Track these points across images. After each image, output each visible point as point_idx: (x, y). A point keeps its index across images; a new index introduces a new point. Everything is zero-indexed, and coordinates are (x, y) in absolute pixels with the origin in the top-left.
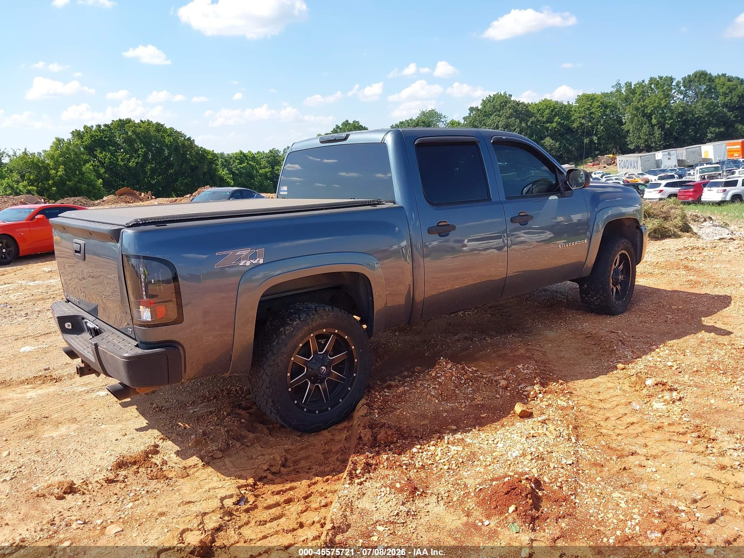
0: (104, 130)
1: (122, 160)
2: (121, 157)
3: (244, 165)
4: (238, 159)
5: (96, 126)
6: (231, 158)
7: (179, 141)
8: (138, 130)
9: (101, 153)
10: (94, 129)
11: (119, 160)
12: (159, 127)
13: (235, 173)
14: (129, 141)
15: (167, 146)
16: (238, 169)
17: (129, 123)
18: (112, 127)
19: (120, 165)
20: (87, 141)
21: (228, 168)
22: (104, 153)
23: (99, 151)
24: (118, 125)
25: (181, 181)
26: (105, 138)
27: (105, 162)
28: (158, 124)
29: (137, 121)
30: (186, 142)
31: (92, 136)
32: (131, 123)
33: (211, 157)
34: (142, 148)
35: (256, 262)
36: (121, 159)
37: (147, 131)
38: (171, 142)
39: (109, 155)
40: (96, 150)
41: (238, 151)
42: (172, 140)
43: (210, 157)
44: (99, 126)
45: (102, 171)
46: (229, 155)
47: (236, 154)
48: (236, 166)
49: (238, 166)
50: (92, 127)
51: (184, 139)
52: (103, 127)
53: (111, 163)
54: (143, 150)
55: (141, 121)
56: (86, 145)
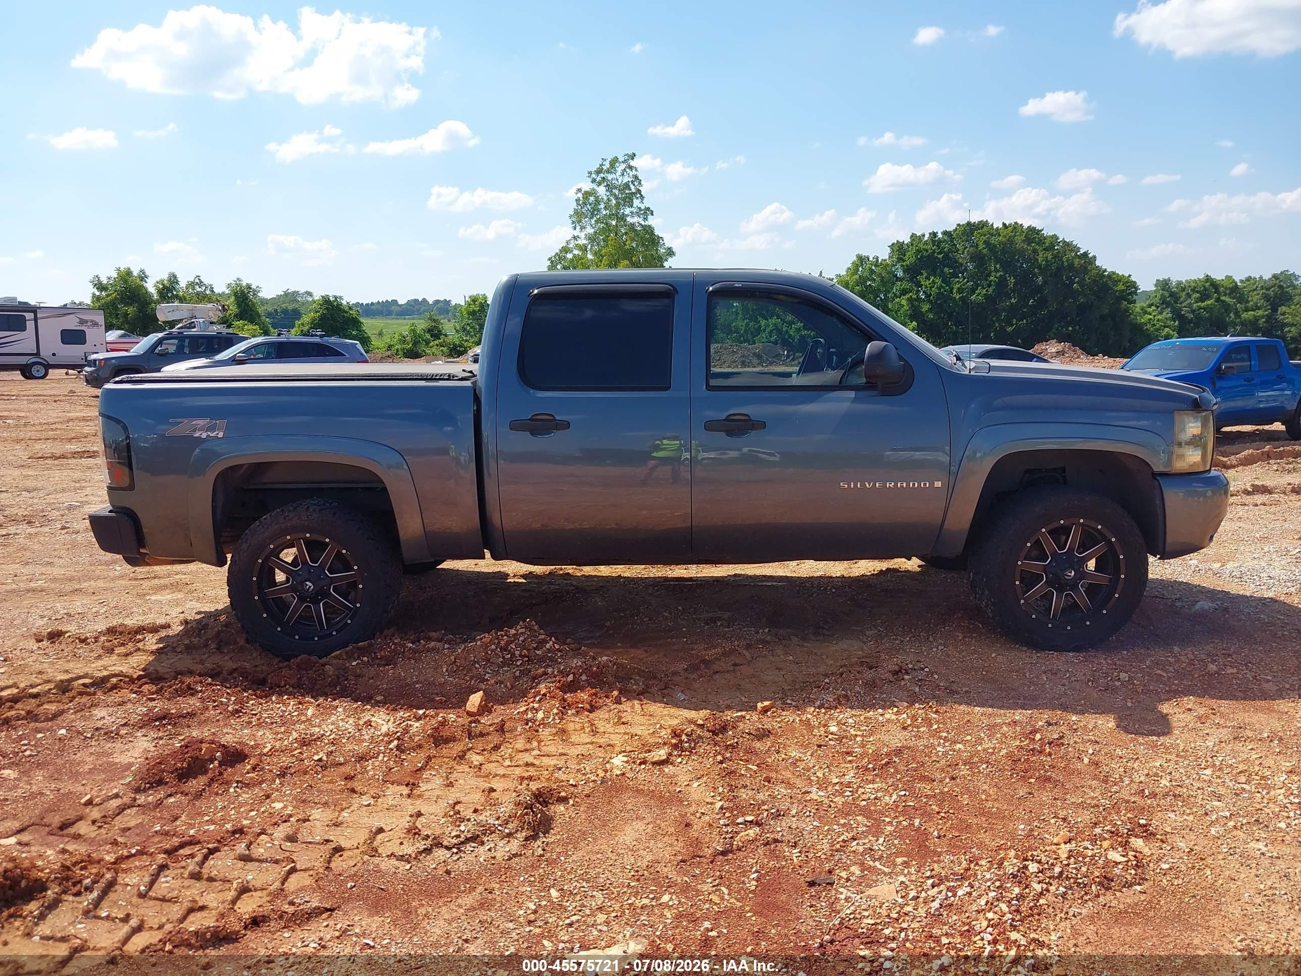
0: (940, 241)
1: (960, 291)
2: (958, 286)
3: (1209, 302)
4: (1198, 292)
5: (930, 234)
6: (1183, 289)
7: (1064, 259)
8: (993, 240)
9: (928, 278)
10: (926, 239)
11: (955, 291)
12: (1033, 235)
13: (1187, 318)
14: (978, 258)
15: (1039, 267)
16: (1193, 311)
17: (983, 227)
18: (955, 236)
19: (955, 298)
20: (910, 259)
21: (1173, 307)
22: (932, 278)
23: (925, 275)
24: (964, 233)
25: (1057, 329)
26: (939, 253)
27: (931, 294)
28: (1032, 230)
29: (998, 224)
30: (1076, 261)
31: (919, 251)
32: (985, 229)
33: (1123, 288)
34: (996, 271)
35: (213, 435)
36: (958, 289)
37: (1011, 241)
38: (1047, 261)
39: (939, 281)
40: (922, 274)
41: (1202, 277)
42: (1050, 257)
43: (1121, 287)
44: (934, 234)
45: (925, 307)
46: (1179, 283)
47: (1195, 281)
48: (1190, 305)
49: (1195, 305)
50: (924, 235)
51: (1076, 254)
52: (940, 235)
53: (940, 295)
54: (998, 275)
55: (1004, 224)
56: (907, 265)
